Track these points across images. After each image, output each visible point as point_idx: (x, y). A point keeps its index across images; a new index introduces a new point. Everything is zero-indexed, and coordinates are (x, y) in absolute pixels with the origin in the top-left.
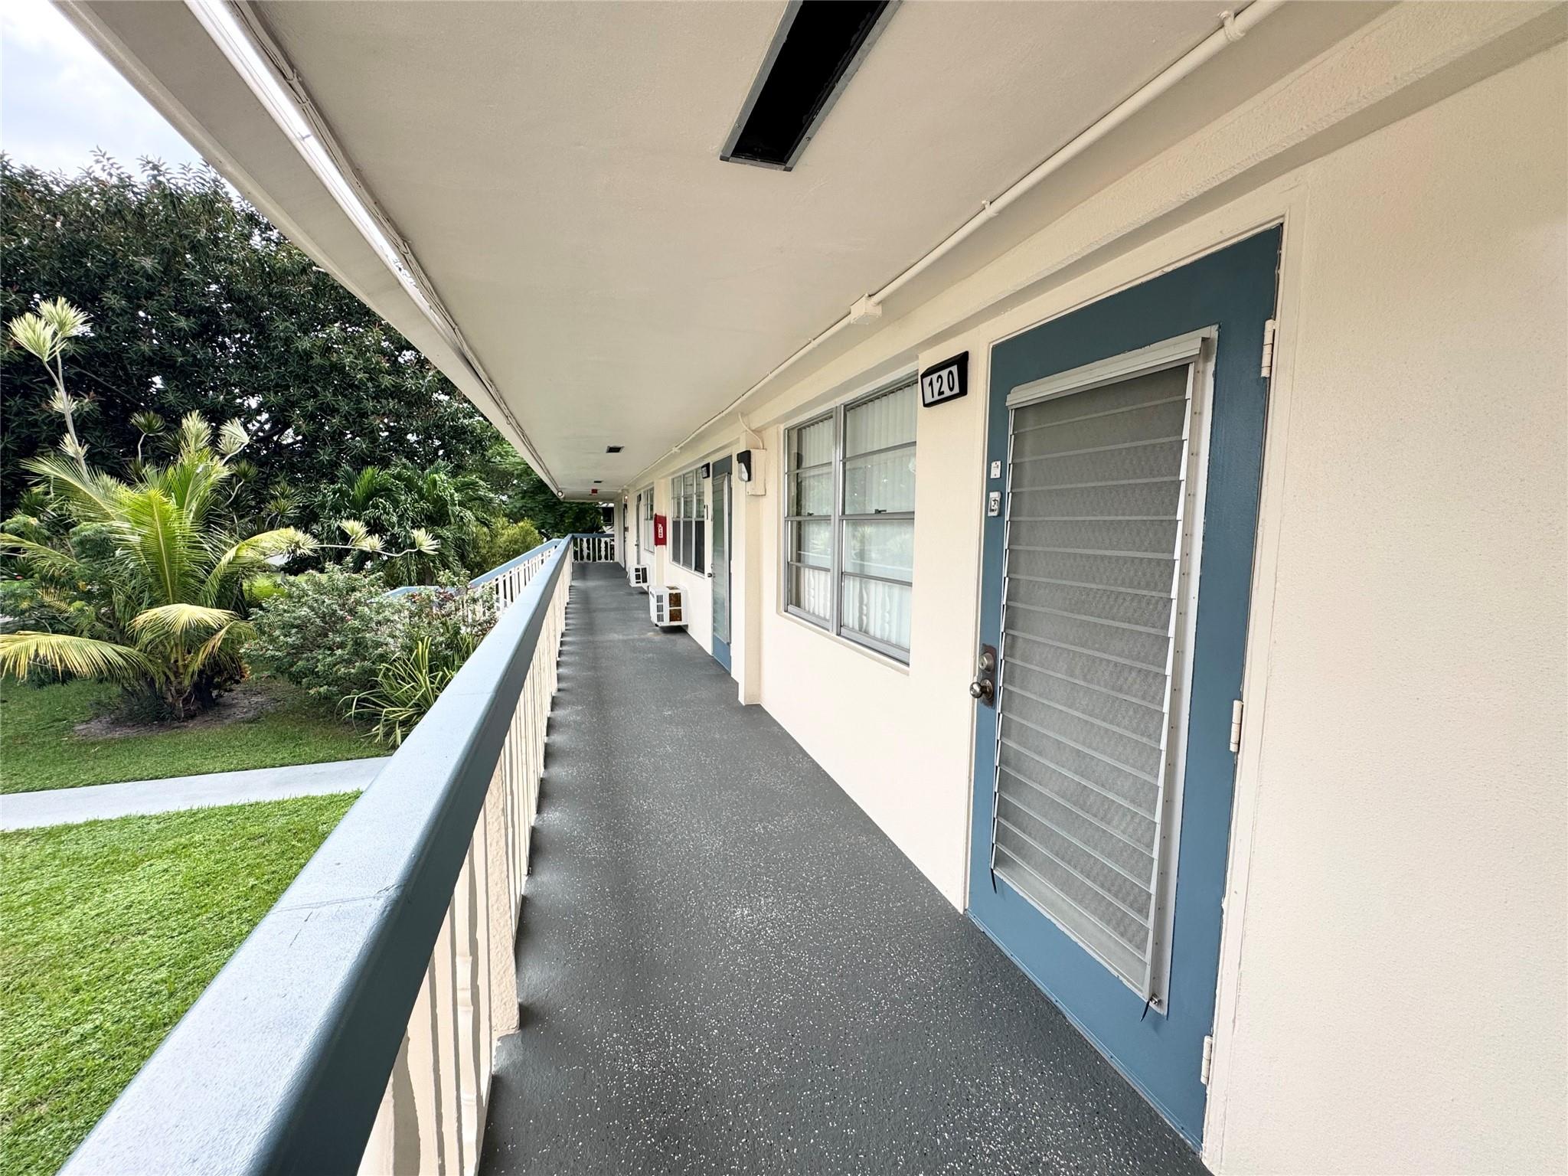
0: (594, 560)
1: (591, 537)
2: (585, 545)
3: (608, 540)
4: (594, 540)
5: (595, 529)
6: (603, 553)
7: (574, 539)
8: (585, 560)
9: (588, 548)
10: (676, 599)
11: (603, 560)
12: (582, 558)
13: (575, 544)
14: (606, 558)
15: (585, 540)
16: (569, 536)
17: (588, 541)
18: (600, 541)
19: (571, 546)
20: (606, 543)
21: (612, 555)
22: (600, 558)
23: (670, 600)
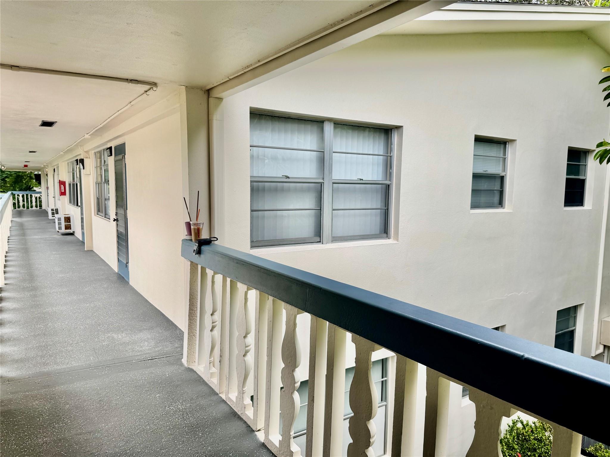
0: (28, 208)
1: (25, 193)
2: (21, 199)
3: (38, 195)
4: (27, 195)
5: (29, 188)
6: (34, 204)
7: (14, 195)
8: (21, 208)
9: (23, 201)
10: (68, 219)
11: (34, 208)
12: (19, 207)
13: (14, 198)
14: (36, 206)
15: (21, 195)
16: (10, 193)
17: (23, 196)
18: (31, 196)
19: (11, 198)
20: (36, 198)
21: (41, 206)
22: (32, 207)
23: (65, 220)
